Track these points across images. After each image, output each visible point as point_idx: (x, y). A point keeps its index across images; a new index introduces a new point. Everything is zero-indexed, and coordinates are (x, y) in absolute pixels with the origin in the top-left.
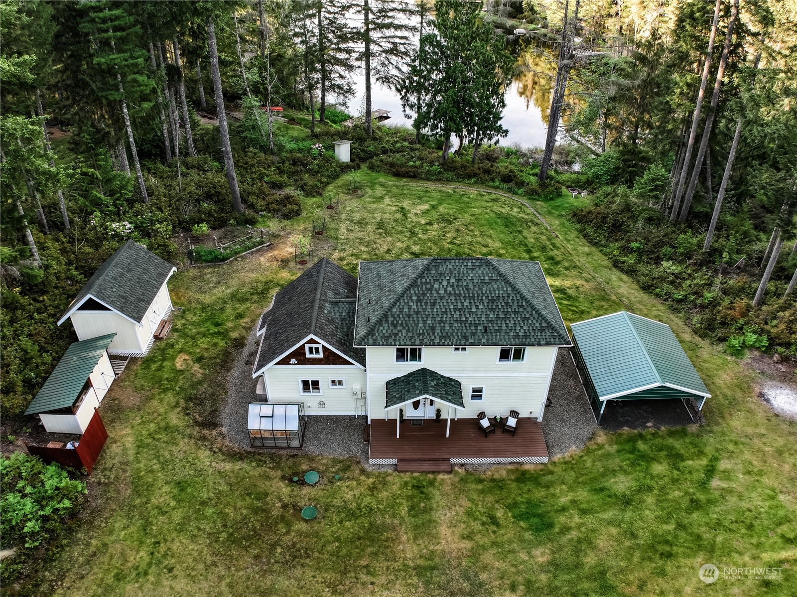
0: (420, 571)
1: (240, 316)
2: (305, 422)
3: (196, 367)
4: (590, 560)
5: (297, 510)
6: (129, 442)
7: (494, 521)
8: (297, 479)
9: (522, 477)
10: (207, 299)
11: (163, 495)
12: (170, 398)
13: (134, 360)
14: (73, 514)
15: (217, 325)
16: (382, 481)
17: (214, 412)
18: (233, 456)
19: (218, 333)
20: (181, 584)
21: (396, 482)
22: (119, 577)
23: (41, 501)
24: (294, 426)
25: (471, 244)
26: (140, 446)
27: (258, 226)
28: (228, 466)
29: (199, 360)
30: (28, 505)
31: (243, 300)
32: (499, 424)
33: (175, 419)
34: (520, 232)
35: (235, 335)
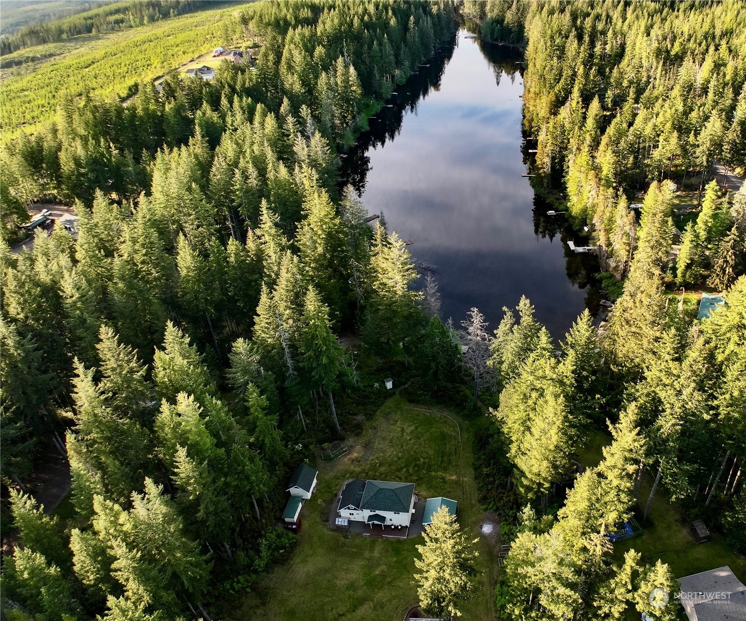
0: (368, 559)
1: (337, 485)
2: (350, 522)
3: (323, 504)
4: (405, 562)
5: (345, 544)
6: (307, 525)
7: (387, 551)
8: (346, 537)
9: (399, 541)
10: (327, 478)
11: (315, 539)
12: (317, 513)
13: (306, 500)
14: (296, 543)
15: (330, 488)
16: (365, 538)
17: (328, 517)
18: (332, 530)
19: (329, 492)
20: (319, 558)
21: (368, 540)
22: (307, 556)
23: (289, 540)
24: (346, 524)
25: (422, 452)
26: (310, 526)
27: (346, 441)
28: (330, 533)
29: (324, 501)
30: (287, 541)
31: (338, 479)
32: (396, 527)
33: (318, 519)
34: (445, 444)
35: (334, 492)
